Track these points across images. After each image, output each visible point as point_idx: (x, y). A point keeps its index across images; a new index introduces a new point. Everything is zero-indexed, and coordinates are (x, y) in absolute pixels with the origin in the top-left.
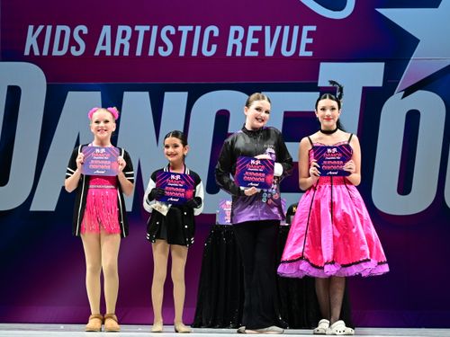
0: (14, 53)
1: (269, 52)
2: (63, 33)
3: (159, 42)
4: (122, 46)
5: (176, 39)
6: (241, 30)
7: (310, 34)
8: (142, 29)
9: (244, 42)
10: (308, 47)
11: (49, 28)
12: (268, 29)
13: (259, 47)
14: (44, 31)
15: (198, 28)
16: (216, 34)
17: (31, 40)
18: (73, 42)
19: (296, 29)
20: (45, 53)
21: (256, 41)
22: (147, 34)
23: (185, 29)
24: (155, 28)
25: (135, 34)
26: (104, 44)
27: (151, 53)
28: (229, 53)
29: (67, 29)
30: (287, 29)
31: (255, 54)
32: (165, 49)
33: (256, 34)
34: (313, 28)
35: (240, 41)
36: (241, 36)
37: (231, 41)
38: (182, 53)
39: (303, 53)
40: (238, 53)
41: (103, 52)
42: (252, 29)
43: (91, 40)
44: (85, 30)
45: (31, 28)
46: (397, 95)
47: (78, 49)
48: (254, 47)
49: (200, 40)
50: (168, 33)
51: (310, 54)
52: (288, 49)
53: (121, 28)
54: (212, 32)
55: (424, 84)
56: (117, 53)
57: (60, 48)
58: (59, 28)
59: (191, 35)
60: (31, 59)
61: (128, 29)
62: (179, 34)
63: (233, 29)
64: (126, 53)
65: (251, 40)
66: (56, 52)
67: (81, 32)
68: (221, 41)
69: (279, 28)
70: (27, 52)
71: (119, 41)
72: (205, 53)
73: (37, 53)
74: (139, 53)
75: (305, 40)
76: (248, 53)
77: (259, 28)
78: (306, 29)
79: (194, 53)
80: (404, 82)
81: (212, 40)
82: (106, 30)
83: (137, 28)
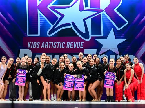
0: (26, 47)
1: (75, 47)
2: (35, 43)
3: (54, 45)
4: (46, 46)
5: (57, 45)
6: (69, 43)
7: (82, 44)
8: (50, 43)
9: (70, 45)
10: (82, 46)
11: (32, 43)
12: (74, 43)
13: (73, 46)
14: (31, 43)
15: (61, 43)
16: (64, 44)
17: (29, 45)
18: (37, 45)
19: (80, 43)
20: (32, 47)
21: (72, 45)
22: (51, 44)
23: (58, 43)
24: (53, 43)
25: (49, 44)
26: (43, 46)
27: (52, 47)
28: (67, 47)
29: (36, 43)
30: (78, 43)
31: (72, 47)
32: (55, 46)
33: (72, 44)
34: (83, 43)
35: (69, 45)
36: (69, 44)
37: (67, 45)
38: (58, 47)
39: (81, 47)
40: (69, 47)
41: (43, 47)
42: (71, 43)
43: (40, 45)
44: (39, 43)
45: (29, 43)
46: (99, 55)
47: (38, 47)
48: (72, 46)
49: (61, 45)
50: (55, 43)
51: (82, 47)
52: (78, 47)
53: (46, 43)
54: (64, 43)
55: (104, 53)
56: (45, 47)
57: (35, 46)
58: (34, 43)
59: (60, 44)
60: (29, 48)
61: (48, 43)
62: (57, 44)
63: (68, 43)
64: (47, 47)
65: (71, 45)
66: (34, 47)
67: (38, 43)
68: (65, 45)
69: (76, 43)
70: (28, 47)
71: (46, 45)
72: (62, 47)
73: (30, 47)
74: (50, 47)
75: (82, 45)
76: (71, 47)
77: (73, 43)
78: (82, 43)
79: (60, 47)
80: (100, 53)
81: (64, 45)
82: (43, 43)
83: (49, 43)
